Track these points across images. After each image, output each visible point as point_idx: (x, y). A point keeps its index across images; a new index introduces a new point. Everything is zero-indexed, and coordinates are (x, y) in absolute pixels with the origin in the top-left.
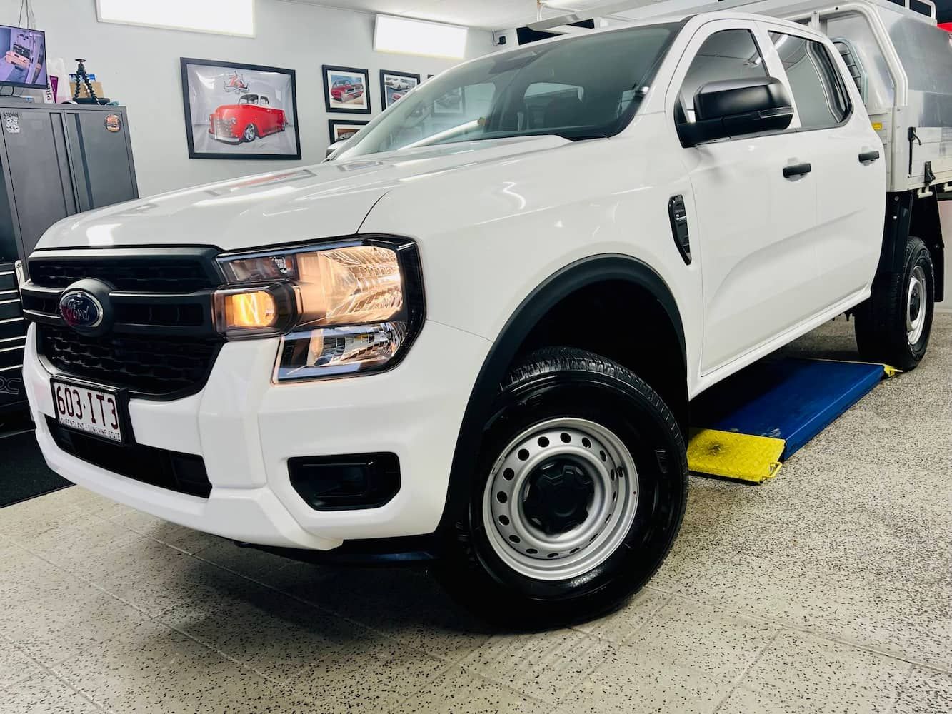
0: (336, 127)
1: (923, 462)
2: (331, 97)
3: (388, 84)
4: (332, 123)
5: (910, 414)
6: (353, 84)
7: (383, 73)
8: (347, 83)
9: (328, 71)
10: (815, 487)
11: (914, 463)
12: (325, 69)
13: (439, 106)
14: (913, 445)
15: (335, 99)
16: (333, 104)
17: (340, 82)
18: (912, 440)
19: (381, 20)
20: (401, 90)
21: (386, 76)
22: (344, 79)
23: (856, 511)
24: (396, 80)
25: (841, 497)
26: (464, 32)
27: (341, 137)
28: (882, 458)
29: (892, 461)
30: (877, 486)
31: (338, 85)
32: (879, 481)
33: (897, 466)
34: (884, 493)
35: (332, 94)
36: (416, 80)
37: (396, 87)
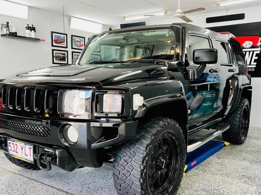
0: (54, 52)
1: (227, 175)
2: (54, 42)
3: (74, 39)
4: (53, 50)
5: (227, 158)
6: (62, 38)
7: (72, 36)
8: (59, 38)
9: (53, 33)
10: (191, 181)
11: (225, 175)
12: (52, 33)
14: (226, 169)
15: (55, 42)
16: (54, 44)
17: (57, 37)
18: (226, 167)
19: (73, 19)
20: (78, 42)
21: (73, 37)
22: (59, 36)
23: (202, 191)
24: (77, 38)
25: (198, 186)
26: (101, 26)
27: (56, 55)
28: (215, 173)
29: (218, 174)
30: (211, 182)
31: (56, 38)
32: (212, 180)
33: (219, 175)
34: (213, 185)
35: (54, 41)
36: (84, 39)
37: (77, 41)
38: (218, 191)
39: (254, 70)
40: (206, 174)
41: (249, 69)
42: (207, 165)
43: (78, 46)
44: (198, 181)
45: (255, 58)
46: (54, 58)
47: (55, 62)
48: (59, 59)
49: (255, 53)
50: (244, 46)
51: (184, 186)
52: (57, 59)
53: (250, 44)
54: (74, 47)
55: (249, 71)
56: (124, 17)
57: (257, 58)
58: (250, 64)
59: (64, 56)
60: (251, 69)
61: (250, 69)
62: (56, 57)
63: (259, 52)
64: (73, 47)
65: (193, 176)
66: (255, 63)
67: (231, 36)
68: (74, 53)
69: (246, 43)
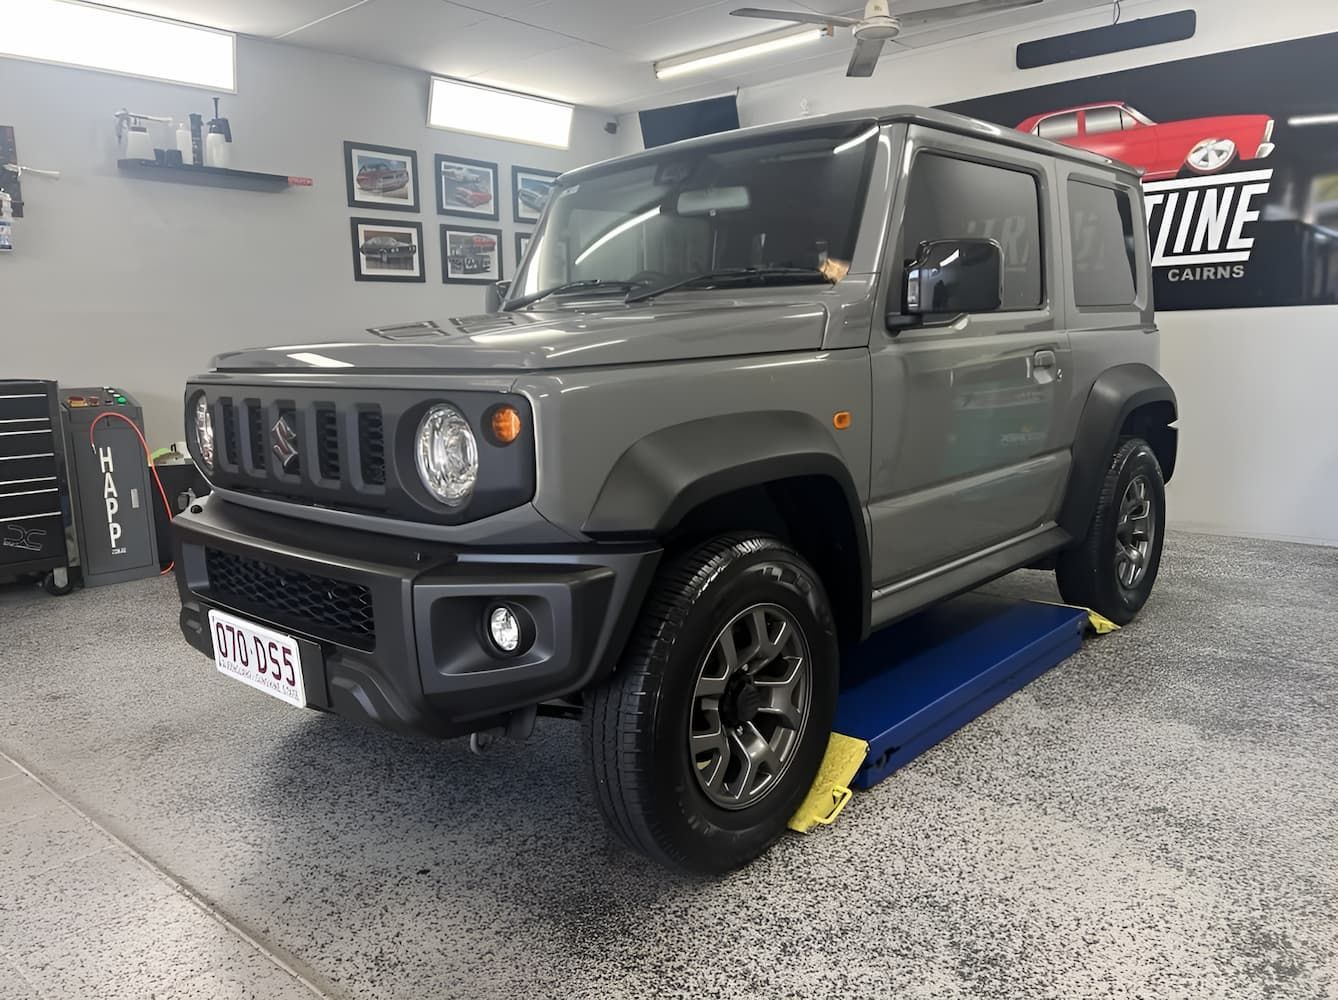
0: (362, 228)
1: (1073, 802)
2: (356, 185)
3: (445, 173)
4: (355, 223)
6: (391, 170)
7: (439, 158)
8: (383, 168)
9: (353, 150)
12: (349, 146)
13: (526, 207)
14: (1070, 765)
15: (362, 189)
16: (359, 196)
17: (371, 167)
18: (1071, 755)
19: (439, 87)
20: (468, 183)
21: (444, 163)
22: (378, 162)
24: (460, 169)
26: (568, 112)
27: (370, 242)
28: (1008, 789)
29: (1022, 797)
30: (974, 850)
31: (369, 170)
32: (983, 838)
33: (1026, 806)
34: (980, 866)
35: (359, 181)
36: (491, 171)
37: (461, 178)
38: (1001, 906)
39: (1242, 273)
40: (960, 798)
41: (1220, 269)
42: (977, 743)
43: (470, 202)
44: (907, 839)
45: (1244, 215)
46: (363, 257)
47: (365, 271)
48: (381, 260)
49: (1247, 193)
50: (1197, 162)
51: (824, 872)
52: (376, 260)
53: (1225, 154)
54: (447, 204)
55: (1219, 276)
56: (655, 65)
58: (1223, 248)
59: (407, 245)
60: (1228, 268)
61: (1225, 269)
62: (370, 251)
63: (1263, 189)
64: (445, 207)
65: (888, 811)
66: (1249, 243)
67: (1134, 122)
68: (448, 233)
69: (1201, 148)
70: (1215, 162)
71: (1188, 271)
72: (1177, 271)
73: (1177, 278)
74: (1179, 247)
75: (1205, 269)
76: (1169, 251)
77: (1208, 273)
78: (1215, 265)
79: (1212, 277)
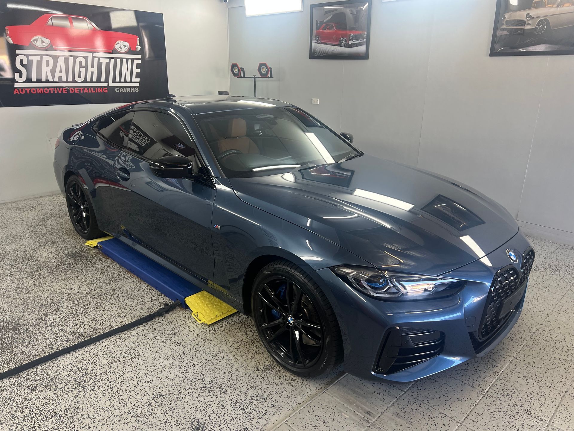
39: (138, 90)
41: (131, 88)
45: (136, 71)
49: (136, 62)
53: (126, 47)
55: (132, 91)
57: (138, 71)
58: (131, 81)
60: (134, 88)
63: (140, 62)
66: (139, 80)
67: (93, 28)
69: (118, 43)
70: (124, 50)
71: (121, 88)
72: (118, 89)
73: (119, 91)
74: (117, 80)
75: (127, 88)
76: (114, 81)
77: (128, 90)
78: (130, 87)
79: (130, 91)
